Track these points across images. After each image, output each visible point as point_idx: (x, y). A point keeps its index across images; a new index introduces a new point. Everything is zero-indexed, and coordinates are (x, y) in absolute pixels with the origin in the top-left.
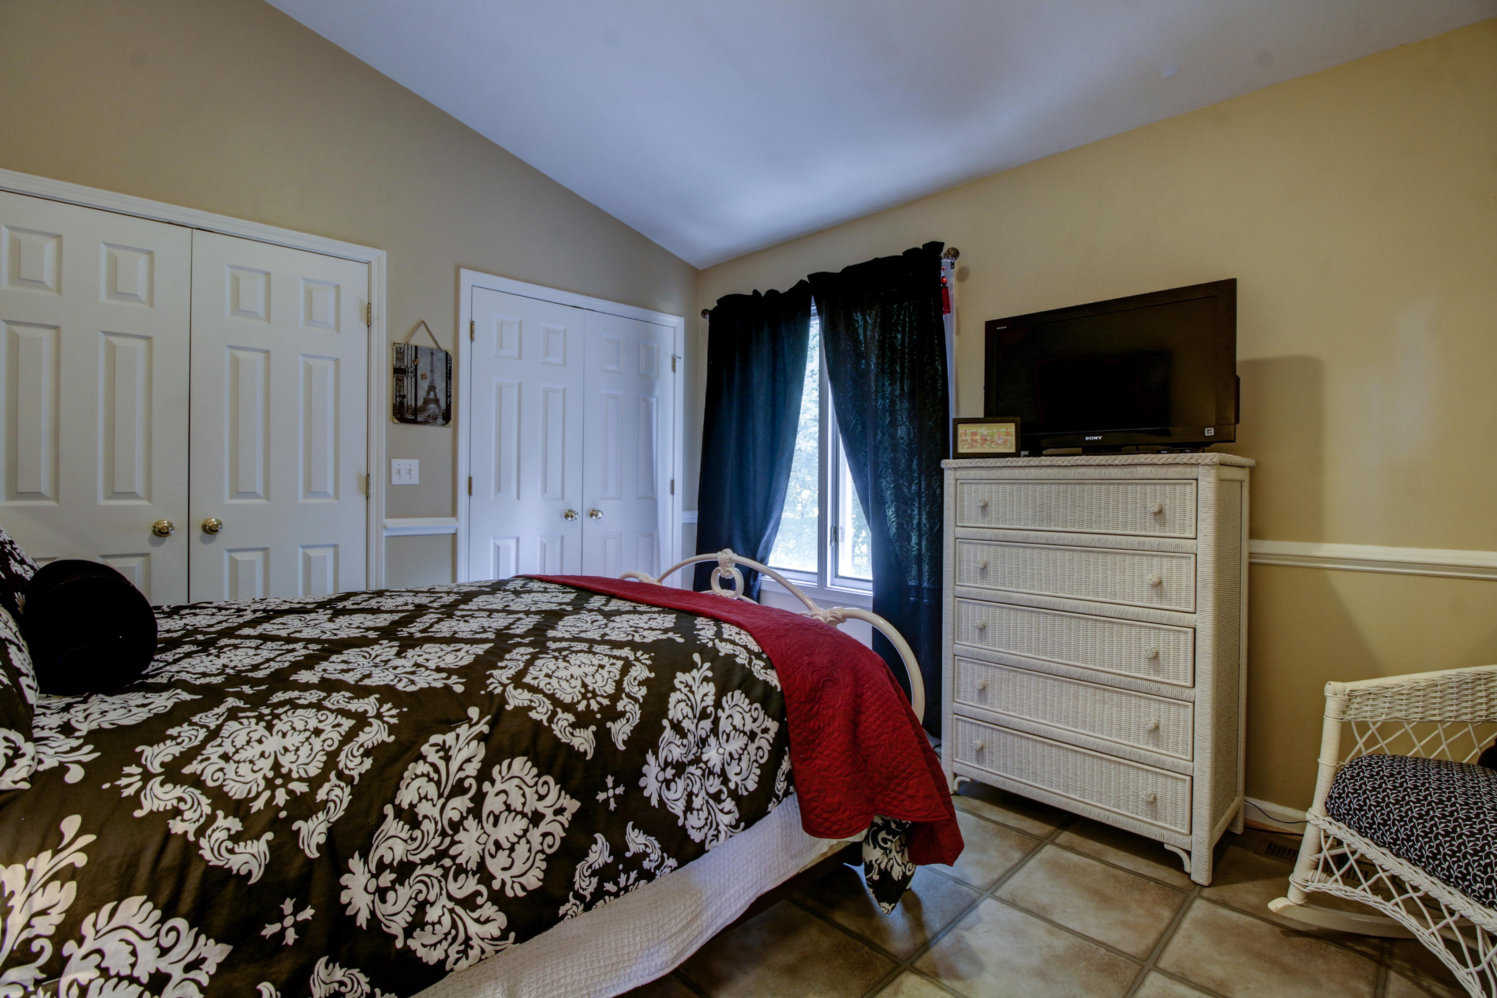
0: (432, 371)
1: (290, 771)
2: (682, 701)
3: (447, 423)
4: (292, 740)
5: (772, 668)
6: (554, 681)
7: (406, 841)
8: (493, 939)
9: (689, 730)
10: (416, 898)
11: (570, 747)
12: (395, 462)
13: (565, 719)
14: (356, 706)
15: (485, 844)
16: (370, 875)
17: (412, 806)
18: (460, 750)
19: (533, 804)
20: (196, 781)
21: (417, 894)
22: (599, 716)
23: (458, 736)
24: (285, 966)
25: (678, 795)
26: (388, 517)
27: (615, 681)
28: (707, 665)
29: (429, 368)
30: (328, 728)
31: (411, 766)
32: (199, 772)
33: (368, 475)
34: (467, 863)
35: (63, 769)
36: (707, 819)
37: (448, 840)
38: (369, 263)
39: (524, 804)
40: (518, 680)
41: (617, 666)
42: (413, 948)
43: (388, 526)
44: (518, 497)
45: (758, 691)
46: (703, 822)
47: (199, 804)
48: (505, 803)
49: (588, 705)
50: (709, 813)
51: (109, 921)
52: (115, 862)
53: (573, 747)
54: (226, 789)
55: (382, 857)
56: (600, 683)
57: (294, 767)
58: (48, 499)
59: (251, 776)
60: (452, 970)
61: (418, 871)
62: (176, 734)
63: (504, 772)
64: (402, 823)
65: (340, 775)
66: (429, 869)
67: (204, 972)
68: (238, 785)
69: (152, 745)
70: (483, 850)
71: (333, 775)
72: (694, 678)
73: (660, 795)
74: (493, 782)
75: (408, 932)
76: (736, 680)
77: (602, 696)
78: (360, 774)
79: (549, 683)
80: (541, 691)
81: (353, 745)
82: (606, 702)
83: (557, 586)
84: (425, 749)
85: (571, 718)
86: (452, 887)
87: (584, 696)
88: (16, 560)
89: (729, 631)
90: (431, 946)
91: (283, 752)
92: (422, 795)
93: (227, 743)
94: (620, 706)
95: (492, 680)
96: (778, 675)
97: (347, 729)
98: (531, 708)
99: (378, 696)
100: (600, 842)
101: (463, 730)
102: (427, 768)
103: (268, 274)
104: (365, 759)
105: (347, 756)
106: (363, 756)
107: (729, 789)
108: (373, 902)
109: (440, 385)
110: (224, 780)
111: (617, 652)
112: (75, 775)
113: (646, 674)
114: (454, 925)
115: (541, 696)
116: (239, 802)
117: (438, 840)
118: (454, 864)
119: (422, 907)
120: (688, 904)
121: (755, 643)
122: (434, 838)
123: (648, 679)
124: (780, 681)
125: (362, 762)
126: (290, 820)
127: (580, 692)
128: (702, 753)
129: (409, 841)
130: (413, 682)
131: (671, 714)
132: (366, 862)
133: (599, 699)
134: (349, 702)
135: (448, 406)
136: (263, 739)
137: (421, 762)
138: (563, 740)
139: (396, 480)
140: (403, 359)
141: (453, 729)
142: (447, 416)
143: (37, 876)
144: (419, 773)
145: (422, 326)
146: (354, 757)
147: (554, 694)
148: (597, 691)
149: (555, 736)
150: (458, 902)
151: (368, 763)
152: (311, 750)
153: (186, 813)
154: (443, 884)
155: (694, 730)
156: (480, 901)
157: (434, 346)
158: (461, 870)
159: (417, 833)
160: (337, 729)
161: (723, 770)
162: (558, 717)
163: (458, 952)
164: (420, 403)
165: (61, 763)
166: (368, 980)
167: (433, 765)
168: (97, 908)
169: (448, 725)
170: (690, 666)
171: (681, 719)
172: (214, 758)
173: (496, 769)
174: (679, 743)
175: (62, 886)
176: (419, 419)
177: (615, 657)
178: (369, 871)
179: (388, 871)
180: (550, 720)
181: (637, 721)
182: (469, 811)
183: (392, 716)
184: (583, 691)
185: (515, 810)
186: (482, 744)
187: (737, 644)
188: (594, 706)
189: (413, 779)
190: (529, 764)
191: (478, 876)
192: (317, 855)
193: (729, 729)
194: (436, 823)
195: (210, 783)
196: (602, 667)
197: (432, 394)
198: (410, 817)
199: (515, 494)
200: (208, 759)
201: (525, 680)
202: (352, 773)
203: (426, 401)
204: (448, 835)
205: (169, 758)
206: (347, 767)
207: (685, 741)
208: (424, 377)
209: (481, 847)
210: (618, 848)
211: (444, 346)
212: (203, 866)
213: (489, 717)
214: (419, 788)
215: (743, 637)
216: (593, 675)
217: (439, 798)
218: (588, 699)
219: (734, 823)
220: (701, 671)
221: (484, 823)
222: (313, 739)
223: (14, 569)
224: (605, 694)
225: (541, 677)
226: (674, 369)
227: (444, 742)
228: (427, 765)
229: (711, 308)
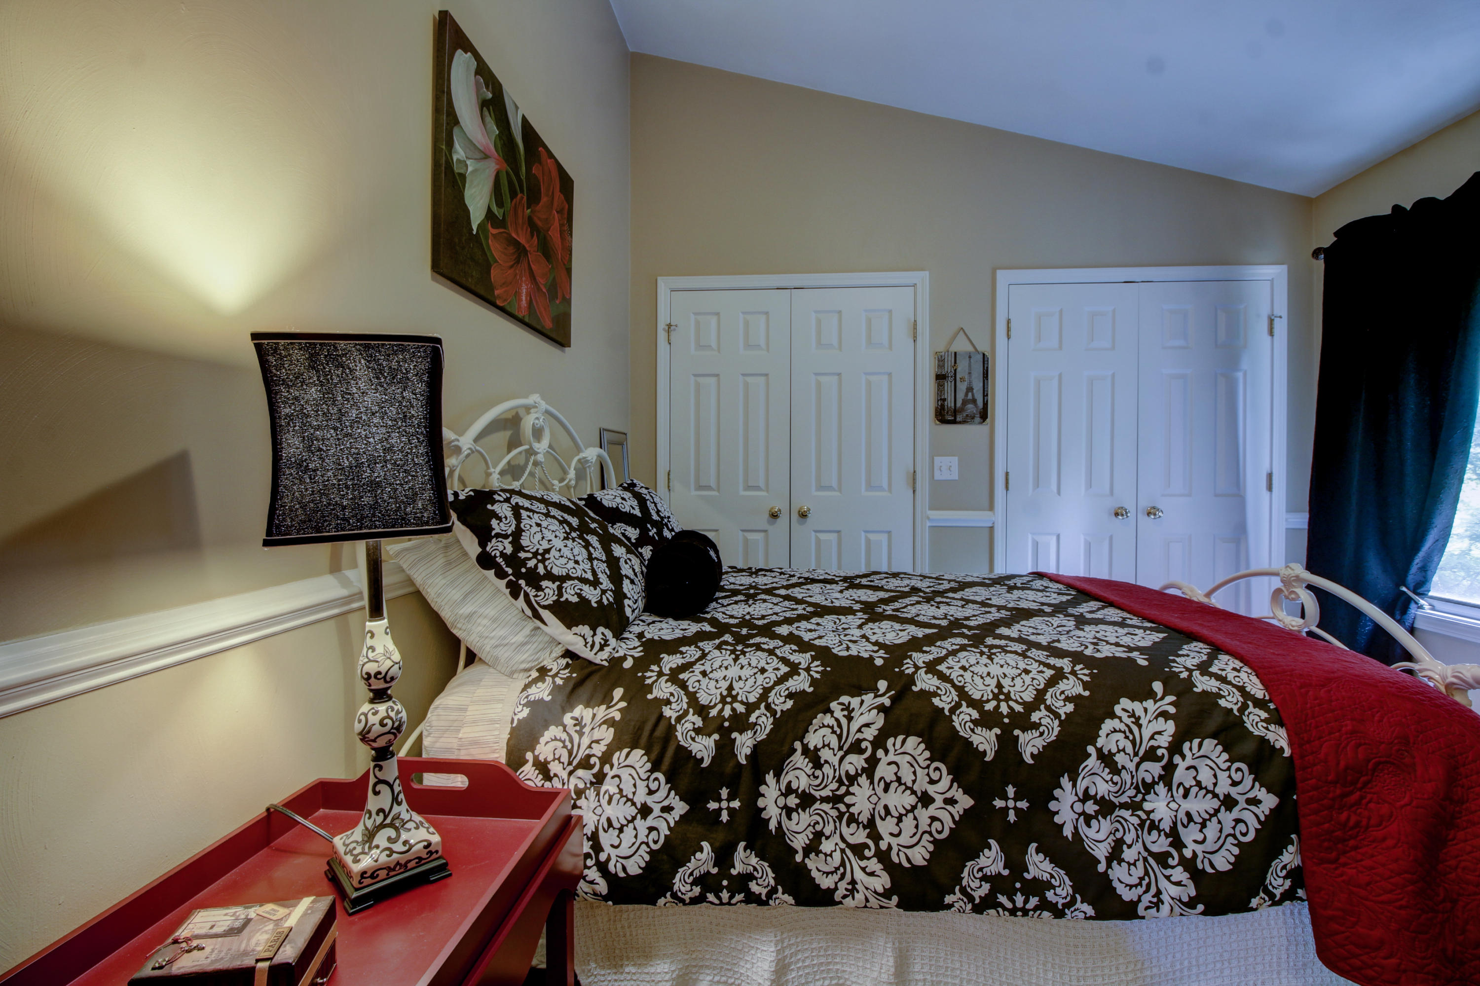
0: (970, 373)
1: (738, 694)
2: (1120, 731)
3: (984, 421)
4: (747, 672)
5: (1281, 724)
6: (967, 675)
7: (809, 776)
8: (875, 892)
9: (1123, 767)
10: (814, 827)
11: (968, 743)
12: (938, 460)
13: (968, 713)
14: (795, 658)
15: (876, 804)
16: (780, 793)
17: (817, 749)
18: (862, 714)
19: (922, 785)
20: (683, 685)
21: (815, 824)
22: (1006, 720)
23: (862, 702)
24: (721, 836)
25: (1101, 836)
26: (931, 509)
27: (1036, 690)
28: (1171, 698)
29: (967, 371)
30: (770, 670)
31: (820, 716)
32: (686, 679)
33: (914, 472)
34: (859, 814)
35: (624, 658)
36: (1142, 879)
37: (843, 789)
38: (914, 285)
39: (914, 782)
40: (931, 667)
41: (1044, 675)
42: (809, 867)
43: (931, 517)
44: (1059, 493)
45: (1248, 748)
46: (1134, 880)
47: (682, 701)
48: (896, 774)
49: (998, 707)
50: (1147, 873)
51: (625, 760)
52: (633, 723)
53: (972, 743)
54: (698, 695)
55: (790, 782)
56: (1018, 688)
57: (740, 692)
58: (714, 490)
59: (713, 691)
60: (840, 903)
61: (817, 805)
62: (684, 651)
63: (898, 746)
64: (807, 760)
65: (768, 707)
66: (826, 807)
67: (672, 817)
68: (705, 695)
69: (669, 655)
70: (874, 809)
71: (763, 706)
72: (1146, 710)
73: (1076, 828)
74: (887, 752)
75: (806, 854)
76: (1213, 724)
77: (1016, 701)
78: (782, 711)
79: (962, 676)
80: (951, 682)
81: (782, 687)
82: (1018, 708)
83: (1061, 586)
84: (833, 705)
85: (975, 715)
86: (846, 831)
87: (996, 697)
88: (668, 528)
89: (1225, 664)
90: (824, 873)
91: (737, 679)
92: (826, 743)
93: (708, 664)
94: (1035, 717)
95: (908, 660)
96: (1288, 735)
97: (782, 674)
98: (935, 694)
99: (813, 653)
100: (993, 848)
101: (869, 698)
102: (832, 722)
103: (840, 312)
104: (787, 700)
105: (776, 694)
106: (786, 697)
107: (1181, 856)
108: (780, 815)
109: (978, 386)
110: (699, 689)
111: (1052, 661)
112: (628, 664)
113: (1079, 690)
114: (843, 864)
115: (949, 685)
116: (703, 706)
117: (834, 786)
118: (848, 811)
119: (819, 836)
120: (1122, 969)
121: (1260, 686)
122: (832, 782)
123: (1079, 696)
124: (1291, 744)
125: (785, 702)
126: (730, 730)
127: (992, 691)
128: (1144, 800)
129: (812, 777)
130: (848, 648)
131: (1100, 742)
132: (778, 781)
133: (1011, 703)
134: (791, 654)
135: (985, 404)
136: (729, 667)
137: (829, 715)
138: (962, 734)
139: (938, 476)
140: (944, 366)
141: (860, 695)
142: (984, 415)
143: (598, 717)
144: (826, 724)
145: (961, 333)
146: (781, 696)
147: (963, 687)
148: (1012, 695)
149: (954, 727)
150: (849, 845)
151: (790, 704)
152: (755, 682)
153: (673, 704)
154: (838, 824)
155: (1133, 769)
156: (867, 853)
157: (971, 349)
158: (853, 819)
159: (818, 773)
160: (776, 672)
161: (1174, 828)
162: (961, 710)
163: (846, 889)
164: (959, 404)
165: (625, 655)
166: (774, 876)
167: (837, 720)
168: (621, 749)
169: (857, 690)
170: (1144, 694)
171: (1114, 750)
172: (697, 672)
173: (890, 741)
174: (1108, 778)
175: (608, 729)
176: (958, 419)
177: (1048, 666)
178: (780, 790)
179: (794, 795)
180: (953, 710)
181: (1053, 738)
182: (864, 770)
183: (817, 672)
184: (996, 691)
185: (905, 784)
186: (882, 715)
187: (1230, 683)
188: (1004, 709)
189: (820, 727)
190: (923, 746)
191: (868, 830)
192: (744, 762)
193: (1189, 782)
194: (835, 770)
195: (691, 689)
196: (1027, 672)
197: (970, 394)
198: (814, 757)
199: (1054, 487)
200: (693, 672)
201: (938, 668)
202: (776, 708)
203: (965, 402)
204: (844, 784)
205: (674, 666)
206: (774, 703)
207: (1116, 778)
208: (962, 379)
209: (872, 806)
210: (1016, 865)
211: (980, 349)
212: (676, 744)
213: (893, 692)
214: (824, 736)
215: (1243, 675)
216: (1013, 679)
217: (839, 750)
218: (999, 701)
219: (1185, 899)
220: (1159, 704)
221: (876, 786)
222: (758, 675)
223: (665, 534)
224: (1020, 701)
225: (956, 668)
226: (1271, 333)
227: (849, 703)
228: (833, 719)
229: (1326, 245)
